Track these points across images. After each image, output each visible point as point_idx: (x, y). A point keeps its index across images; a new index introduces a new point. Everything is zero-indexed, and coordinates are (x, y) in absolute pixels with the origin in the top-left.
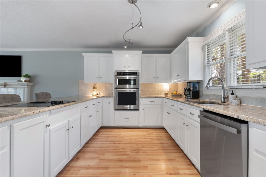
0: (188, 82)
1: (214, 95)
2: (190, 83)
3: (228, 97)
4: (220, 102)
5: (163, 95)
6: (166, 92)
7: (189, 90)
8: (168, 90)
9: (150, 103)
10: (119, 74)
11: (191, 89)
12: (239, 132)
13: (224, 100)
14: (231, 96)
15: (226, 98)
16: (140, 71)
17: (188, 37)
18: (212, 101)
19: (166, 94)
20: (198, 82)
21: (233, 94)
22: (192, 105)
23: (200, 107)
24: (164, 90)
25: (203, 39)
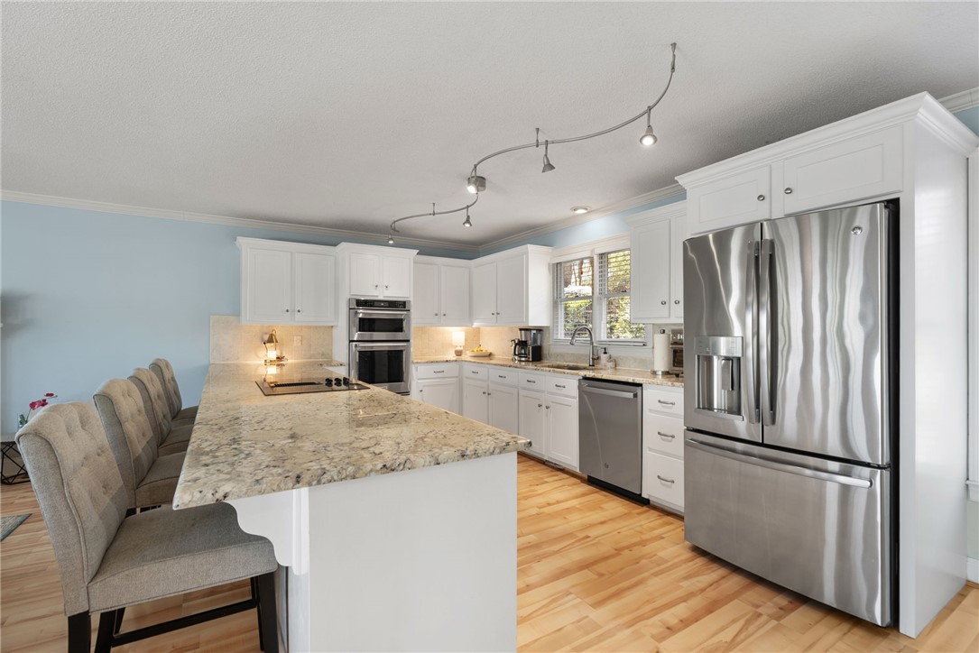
0: (521, 330)
1: (573, 354)
2: (528, 332)
3: (598, 358)
4: (587, 365)
5: (452, 356)
6: (459, 348)
7: (522, 344)
8: (463, 343)
9: (435, 375)
10: (362, 303)
11: (529, 342)
12: (635, 396)
13: (593, 362)
14: (604, 357)
15: (596, 359)
16: (411, 299)
17: (529, 245)
18: (571, 364)
19: (459, 353)
20: (540, 330)
21: (605, 353)
22: (561, 373)
23: (577, 374)
24: (454, 344)
25: (550, 251)
